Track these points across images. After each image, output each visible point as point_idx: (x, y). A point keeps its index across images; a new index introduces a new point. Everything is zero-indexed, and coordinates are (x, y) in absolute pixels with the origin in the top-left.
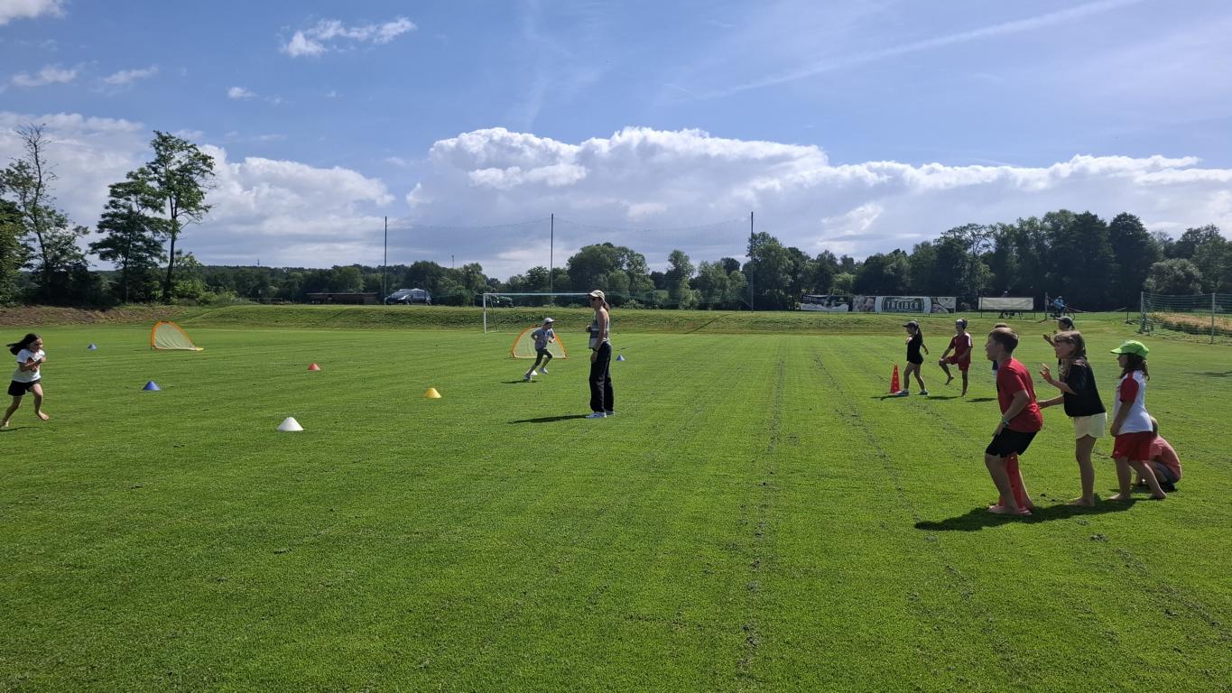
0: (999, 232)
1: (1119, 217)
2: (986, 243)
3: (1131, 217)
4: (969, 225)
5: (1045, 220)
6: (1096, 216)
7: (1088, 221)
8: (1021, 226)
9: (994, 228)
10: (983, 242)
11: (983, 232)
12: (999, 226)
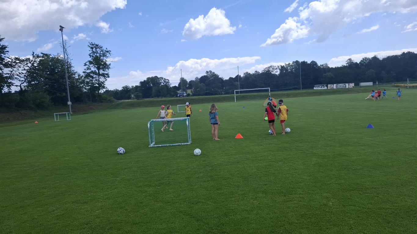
0: (280, 68)
1: (312, 62)
2: (277, 71)
3: (314, 62)
4: (271, 66)
5: (293, 63)
6: (307, 62)
7: (304, 63)
8: (286, 65)
9: (279, 67)
10: (275, 71)
11: (275, 68)
12: (280, 66)
